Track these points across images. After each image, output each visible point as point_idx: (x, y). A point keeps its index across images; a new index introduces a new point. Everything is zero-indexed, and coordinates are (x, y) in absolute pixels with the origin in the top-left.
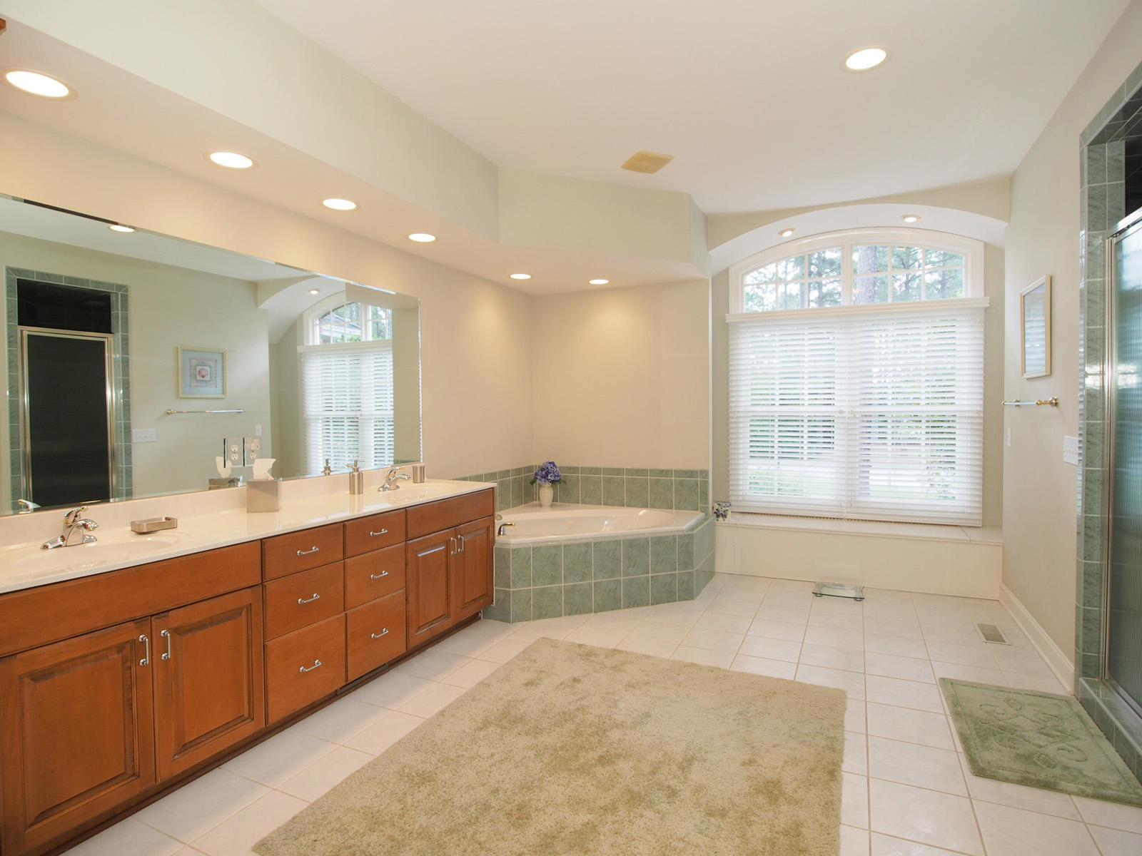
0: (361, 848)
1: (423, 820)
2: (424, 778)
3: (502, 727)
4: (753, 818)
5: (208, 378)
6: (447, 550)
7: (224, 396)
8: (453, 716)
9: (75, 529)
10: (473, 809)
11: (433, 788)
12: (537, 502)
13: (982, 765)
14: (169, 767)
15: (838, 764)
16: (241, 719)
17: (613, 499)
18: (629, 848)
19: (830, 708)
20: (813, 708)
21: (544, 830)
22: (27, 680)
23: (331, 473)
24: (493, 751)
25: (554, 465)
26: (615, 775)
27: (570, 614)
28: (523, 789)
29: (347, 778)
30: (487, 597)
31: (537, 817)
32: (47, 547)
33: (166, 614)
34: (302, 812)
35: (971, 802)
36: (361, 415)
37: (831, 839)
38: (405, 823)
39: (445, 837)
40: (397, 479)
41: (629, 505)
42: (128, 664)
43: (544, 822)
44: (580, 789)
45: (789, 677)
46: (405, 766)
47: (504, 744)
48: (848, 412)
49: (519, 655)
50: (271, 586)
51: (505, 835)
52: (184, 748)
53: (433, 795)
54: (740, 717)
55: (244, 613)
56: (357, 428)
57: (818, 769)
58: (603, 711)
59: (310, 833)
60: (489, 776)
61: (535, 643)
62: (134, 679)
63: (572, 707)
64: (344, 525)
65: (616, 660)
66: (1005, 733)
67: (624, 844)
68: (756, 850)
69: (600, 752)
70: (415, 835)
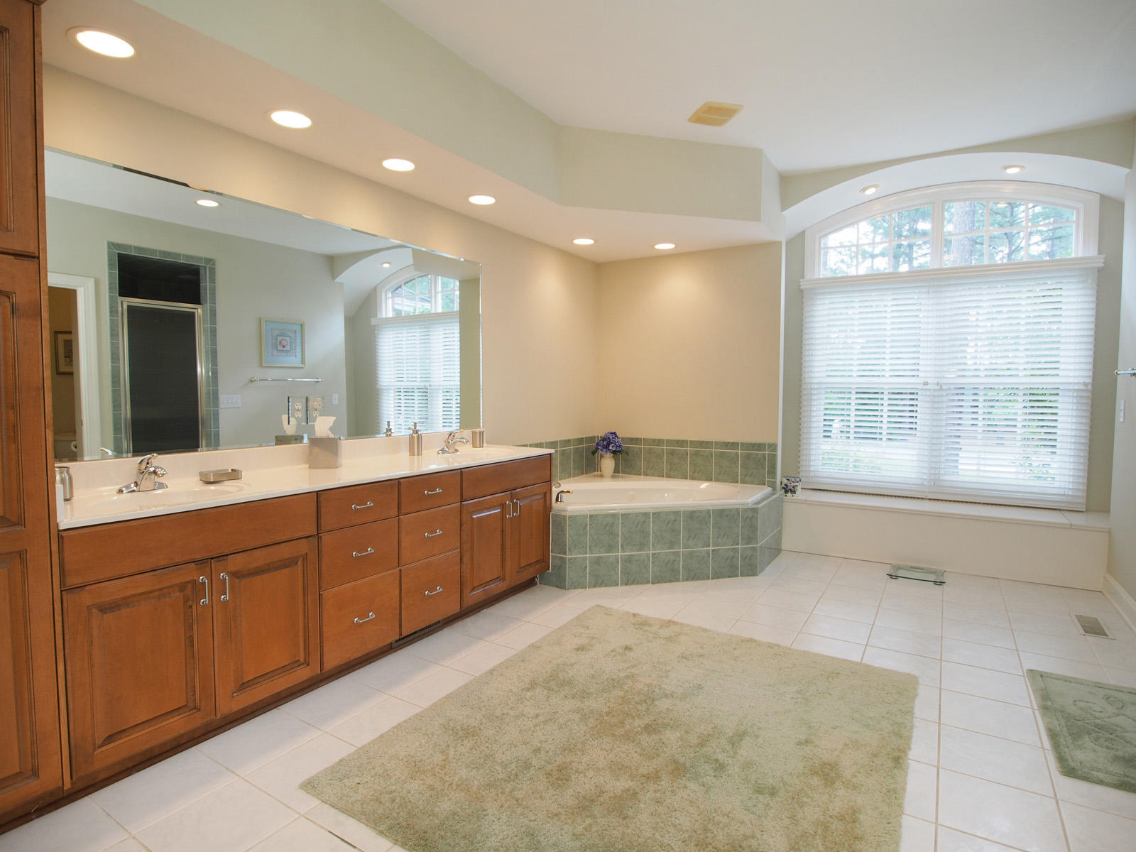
0: (401, 794)
1: (463, 773)
2: (469, 733)
3: (549, 689)
4: (805, 799)
5: (288, 348)
6: (503, 514)
7: (303, 366)
8: (502, 675)
9: (146, 475)
10: (513, 766)
11: (476, 743)
12: (599, 473)
13: (1072, 764)
14: (228, 704)
15: (904, 752)
16: (296, 664)
17: (675, 471)
18: (670, 819)
19: (898, 692)
20: (879, 692)
21: (583, 793)
22: (95, 611)
23: (392, 435)
24: (538, 711)
25: (616, 436)
26: (661, 744)
27: (626, 584)
28: (565, 750)
29: (394, 728)
30: (543, 563)
31: (576, 780)
32: (122, 491)
33: (225, 558)
34: (349, 756)
35: (1057, 803)
36: (430, 386)
37: (892, 828)
38: (445, 774)
39: (483, 791)
40: (455, 443)
41: (693, 478)
42: (190, 603)
43: (584, 784)
44: (623, 756)
45: (856, 657)
46: (451, 720)
47: (549, 705)
48: (934, 384)
49: (572, 620)
50: (326, 538)
51: (544, 794)
52: (243, 686)
53: (476, 750)
54: (798, 696)
55: (300, 562)
56: (426, 398)
57: (882, 754)
58: (653, 680)
59: (354, 776)
60: (532, 735)
61: (589, 610)
62: (195, 618)
63: (622, 674)
64: (399, 483)
65: (670, 631)
66: (1103, 732)
67: (664, 814)
68: (806, 833)
69: (647, 720)
70: (454, 787)
